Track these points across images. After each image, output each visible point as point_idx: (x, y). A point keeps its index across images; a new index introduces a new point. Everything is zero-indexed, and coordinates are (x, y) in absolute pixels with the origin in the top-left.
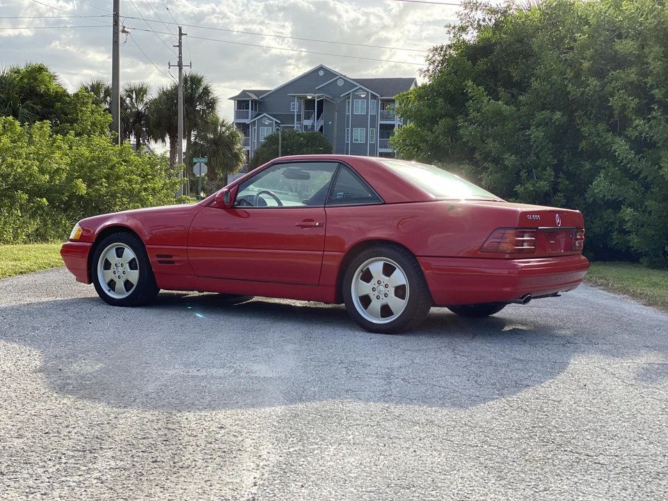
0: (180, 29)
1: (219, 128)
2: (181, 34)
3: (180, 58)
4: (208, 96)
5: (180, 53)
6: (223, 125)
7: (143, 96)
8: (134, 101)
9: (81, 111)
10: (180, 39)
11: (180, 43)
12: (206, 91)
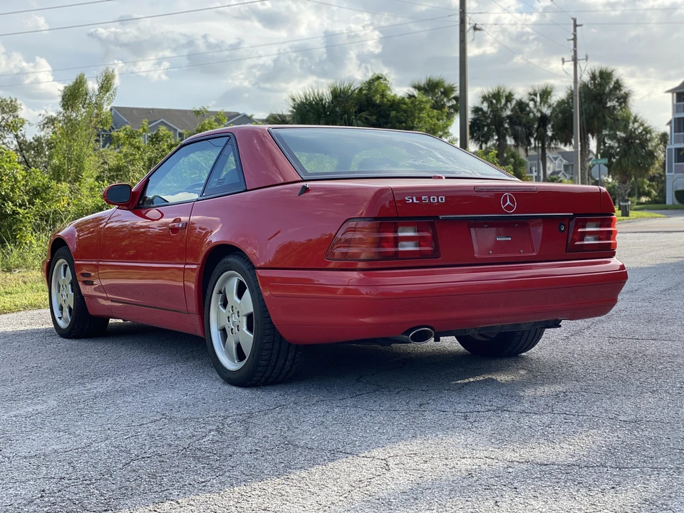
0: (575, 21)
1: (631, 124)
2: (576, 26)
3: (575, 52)
4: (620, 90)
5: (575, 46)
6: (635, 120)
7: (547, 98)
8: (538, 104)
9: (419, 118)
10: (575, 30)
11: (575, 36)
12: (618, 86)
